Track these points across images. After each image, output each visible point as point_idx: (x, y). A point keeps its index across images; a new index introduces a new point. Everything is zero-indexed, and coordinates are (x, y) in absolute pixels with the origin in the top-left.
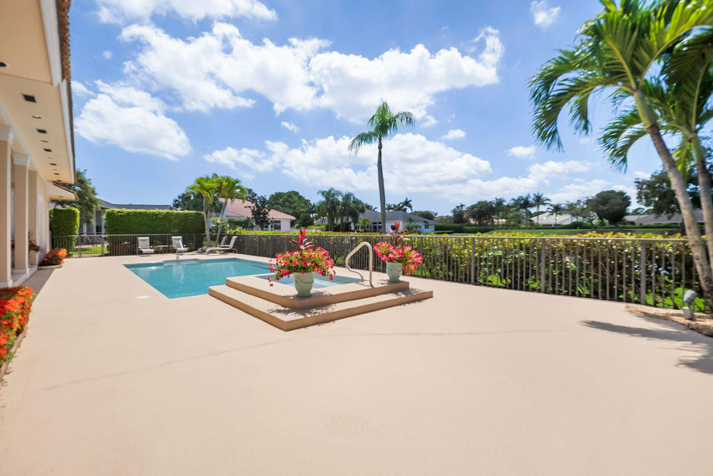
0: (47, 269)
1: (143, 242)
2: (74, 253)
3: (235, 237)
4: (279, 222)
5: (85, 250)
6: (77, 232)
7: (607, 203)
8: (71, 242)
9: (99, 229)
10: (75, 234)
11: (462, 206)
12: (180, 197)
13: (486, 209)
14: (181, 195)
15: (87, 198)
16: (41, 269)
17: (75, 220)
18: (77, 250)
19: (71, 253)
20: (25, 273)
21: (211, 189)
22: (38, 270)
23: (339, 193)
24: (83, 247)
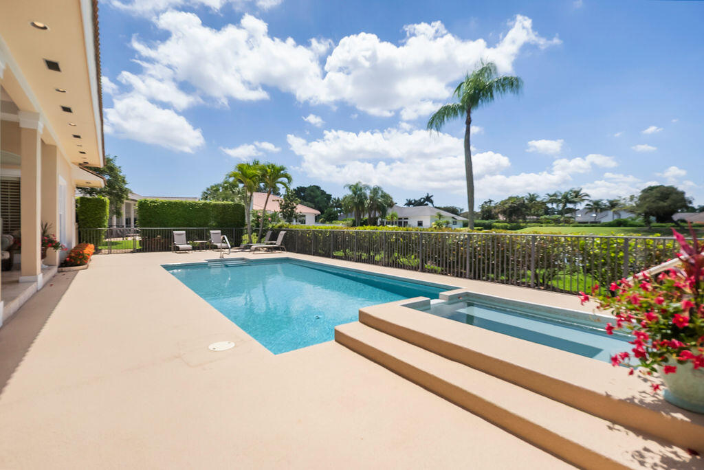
0: (70, 271)
1: (179, 236)
2: (103, 247)
3: (283, 233)
4: (304, 216)
5: (116, 243)
6: (106, 224)
7: (667, 199)
8: (100, 236)
9: (128, 221)
10: (105, 226)
11: (490, 201)
12: (208, 190)
13: (519, 205)
14: (209, 187)
15: (117, 187)
16: (62, 272)
17: (104, 210)
18: (107, 244)
19: (100, 248)
20: (36, 281)
21: (253, 176)
22: (59, 272)
23: (367, 187)
24: (113, 240)
